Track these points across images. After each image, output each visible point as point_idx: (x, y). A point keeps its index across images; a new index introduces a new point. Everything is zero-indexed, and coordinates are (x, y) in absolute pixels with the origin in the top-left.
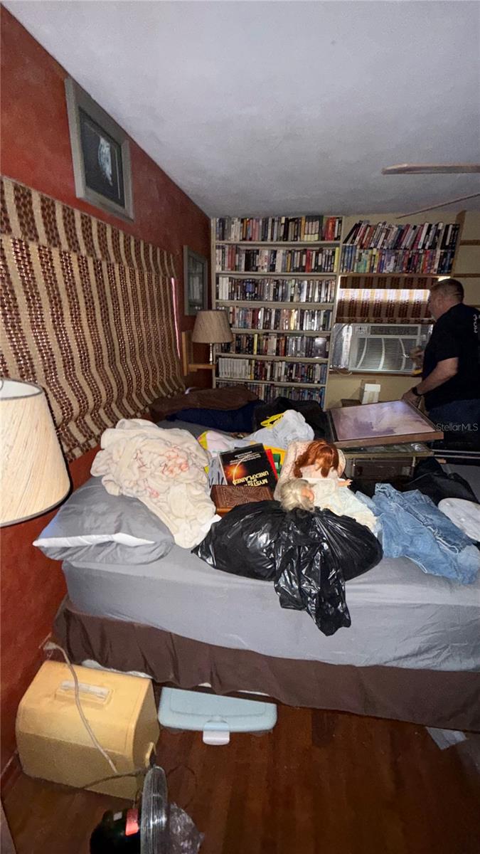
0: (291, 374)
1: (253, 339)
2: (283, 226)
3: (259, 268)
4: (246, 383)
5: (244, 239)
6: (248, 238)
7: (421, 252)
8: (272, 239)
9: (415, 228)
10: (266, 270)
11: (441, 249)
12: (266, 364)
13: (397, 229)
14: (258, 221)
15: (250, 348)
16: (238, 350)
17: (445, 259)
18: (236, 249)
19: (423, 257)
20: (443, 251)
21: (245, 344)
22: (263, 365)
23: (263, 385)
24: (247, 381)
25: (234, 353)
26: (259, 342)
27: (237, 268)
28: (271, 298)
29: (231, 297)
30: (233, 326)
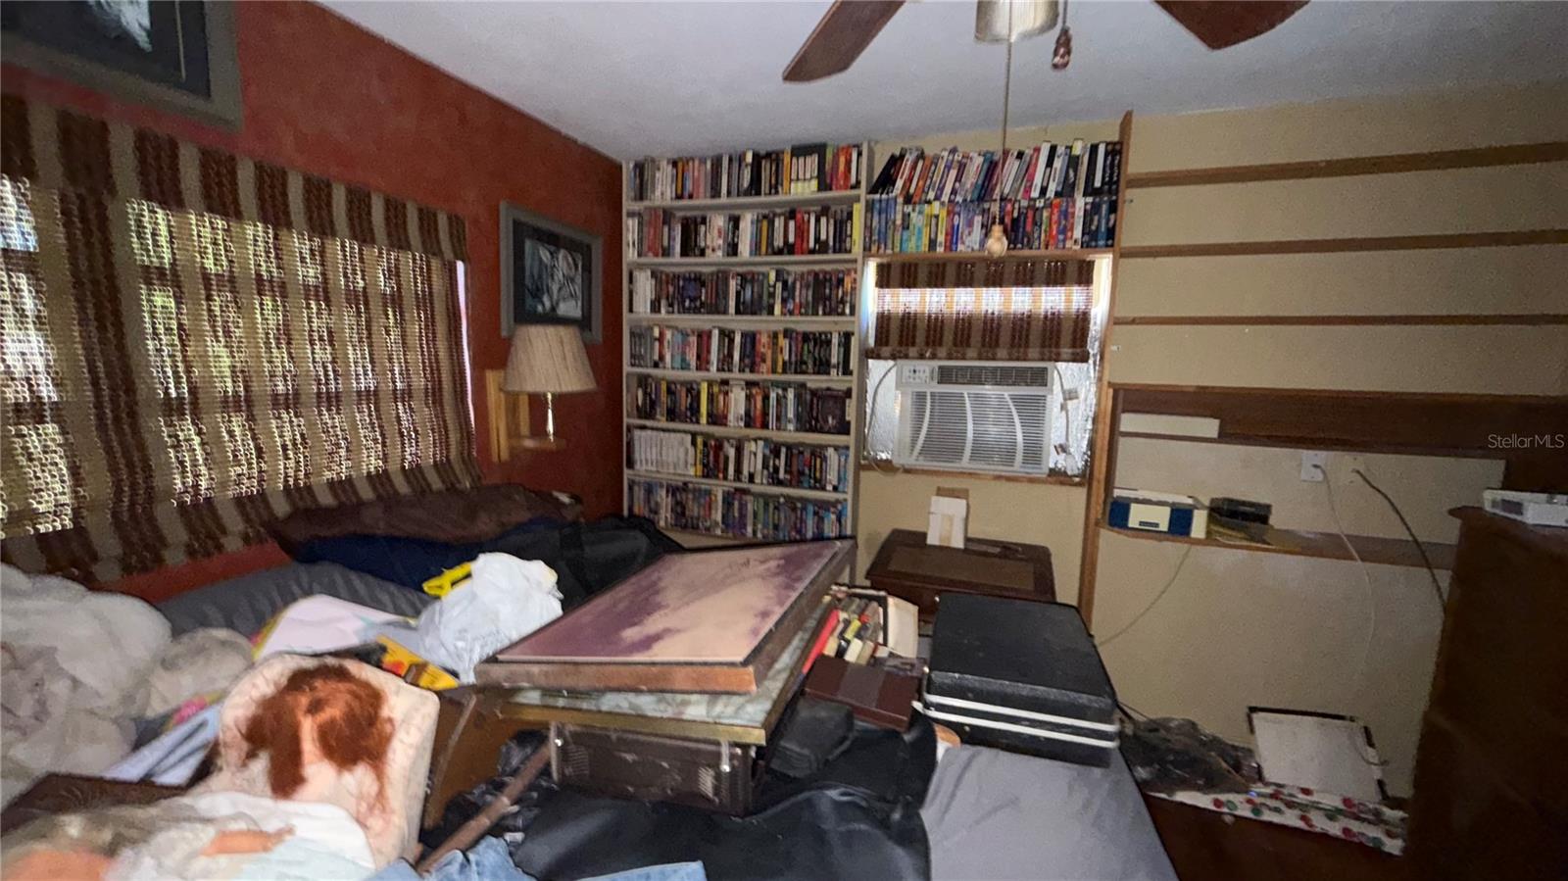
0: (776, 469)
1: (699, 393)
2: (749, 168)
3: (708, 252)
4: (685, 484)
5: (679, 197)
6: (686, 194)
7: (1040, 204)
8: (729, 193)
9: (1020, 155)
10: (720, 253)
11: (1085, 194)
12: (726, 444)
13: (981, 159)
14: (703, 161)
15: (694, 410)
16: (672, 414)
17: (1096, 218)
18: (667, 215)
19: (1045, 214)
20: (1090, 199)
21: (684, 401)
22: (719, 447)
23: (719, 488)
24: (687, 479)
25: (664, 419)
26: (711, 398)
27: (666, 252)
28: (732, 309)
29: (655, 307)
30: (661, 365)
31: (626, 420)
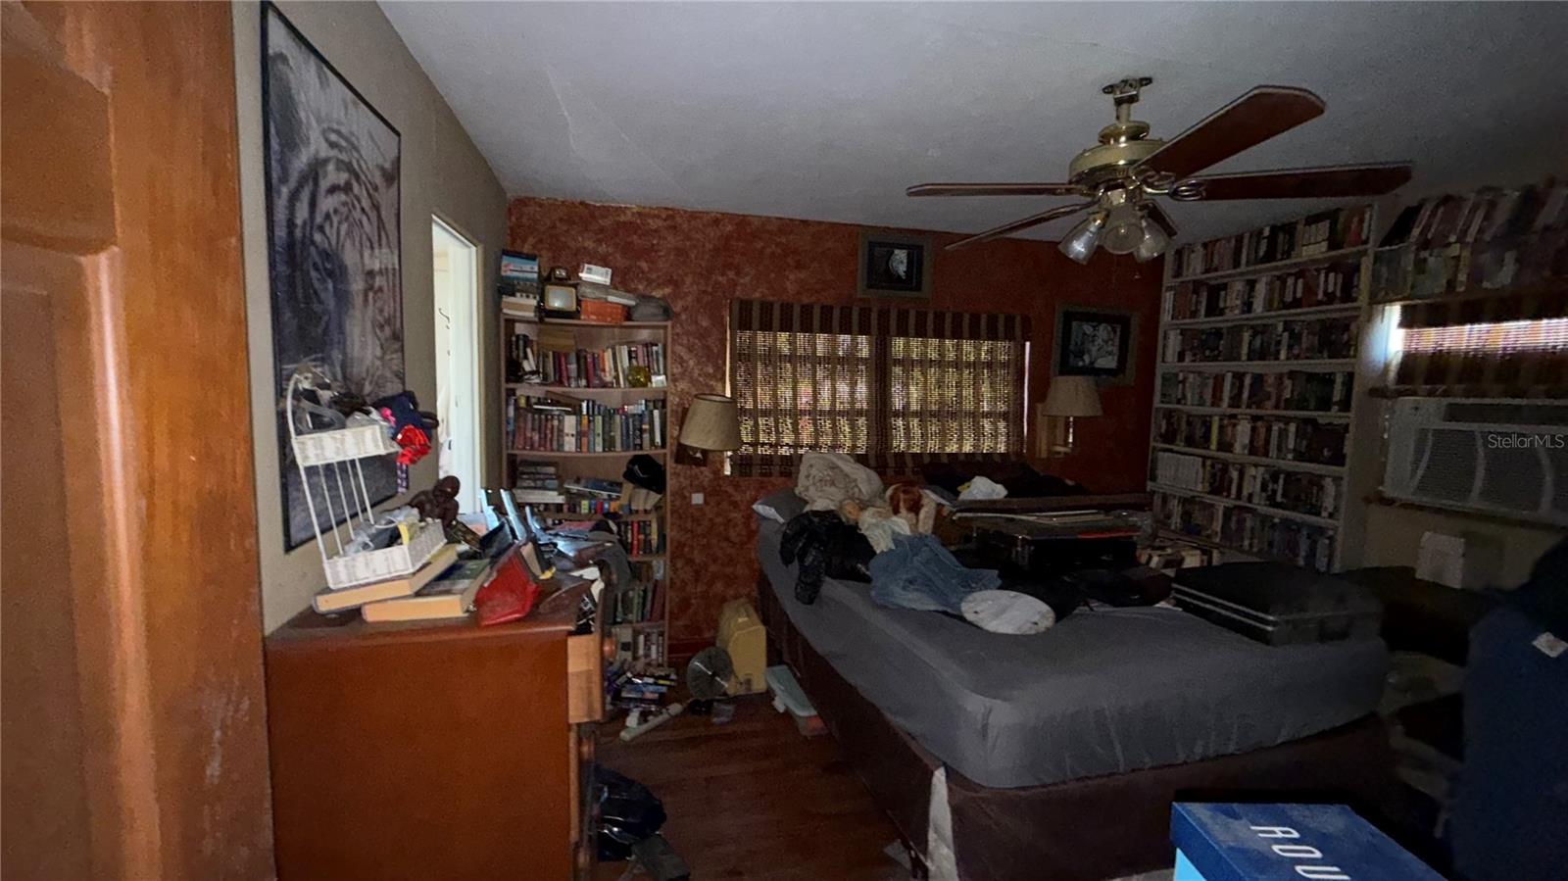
0: (1274, 492)
1: (1211, 424)
2: (1266, 240)
3: (1227, 311)
4: (1193, 497)
5: (1207, 271)
6: (1213, 268)
8: (1248, 263)
10: (1237, 312)
12: (1231, 469)
13: (1518, 194)
14: (1228, 240)
15: (1207, 437)
16: (1190, 441)
18: (1197, 285)
21: (1199, 432)
22: (1225, 470)
23: (1221, 503)
24: (1196, 494)
25: (1182, 444)
26: (1221, 428)
27: (1194, 314)
28: (1244, 357)
29: (1181, 357)
30: (1183, 402)
31: (1152, 444)
